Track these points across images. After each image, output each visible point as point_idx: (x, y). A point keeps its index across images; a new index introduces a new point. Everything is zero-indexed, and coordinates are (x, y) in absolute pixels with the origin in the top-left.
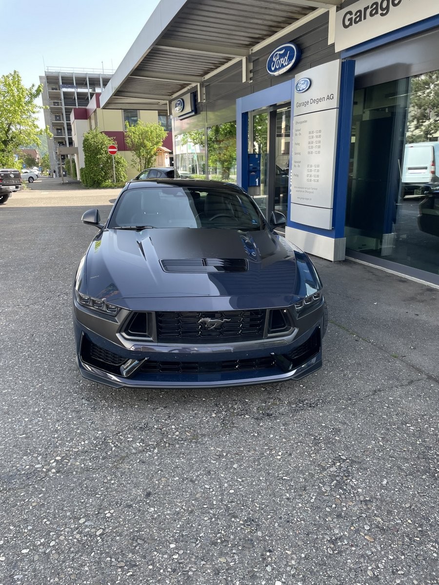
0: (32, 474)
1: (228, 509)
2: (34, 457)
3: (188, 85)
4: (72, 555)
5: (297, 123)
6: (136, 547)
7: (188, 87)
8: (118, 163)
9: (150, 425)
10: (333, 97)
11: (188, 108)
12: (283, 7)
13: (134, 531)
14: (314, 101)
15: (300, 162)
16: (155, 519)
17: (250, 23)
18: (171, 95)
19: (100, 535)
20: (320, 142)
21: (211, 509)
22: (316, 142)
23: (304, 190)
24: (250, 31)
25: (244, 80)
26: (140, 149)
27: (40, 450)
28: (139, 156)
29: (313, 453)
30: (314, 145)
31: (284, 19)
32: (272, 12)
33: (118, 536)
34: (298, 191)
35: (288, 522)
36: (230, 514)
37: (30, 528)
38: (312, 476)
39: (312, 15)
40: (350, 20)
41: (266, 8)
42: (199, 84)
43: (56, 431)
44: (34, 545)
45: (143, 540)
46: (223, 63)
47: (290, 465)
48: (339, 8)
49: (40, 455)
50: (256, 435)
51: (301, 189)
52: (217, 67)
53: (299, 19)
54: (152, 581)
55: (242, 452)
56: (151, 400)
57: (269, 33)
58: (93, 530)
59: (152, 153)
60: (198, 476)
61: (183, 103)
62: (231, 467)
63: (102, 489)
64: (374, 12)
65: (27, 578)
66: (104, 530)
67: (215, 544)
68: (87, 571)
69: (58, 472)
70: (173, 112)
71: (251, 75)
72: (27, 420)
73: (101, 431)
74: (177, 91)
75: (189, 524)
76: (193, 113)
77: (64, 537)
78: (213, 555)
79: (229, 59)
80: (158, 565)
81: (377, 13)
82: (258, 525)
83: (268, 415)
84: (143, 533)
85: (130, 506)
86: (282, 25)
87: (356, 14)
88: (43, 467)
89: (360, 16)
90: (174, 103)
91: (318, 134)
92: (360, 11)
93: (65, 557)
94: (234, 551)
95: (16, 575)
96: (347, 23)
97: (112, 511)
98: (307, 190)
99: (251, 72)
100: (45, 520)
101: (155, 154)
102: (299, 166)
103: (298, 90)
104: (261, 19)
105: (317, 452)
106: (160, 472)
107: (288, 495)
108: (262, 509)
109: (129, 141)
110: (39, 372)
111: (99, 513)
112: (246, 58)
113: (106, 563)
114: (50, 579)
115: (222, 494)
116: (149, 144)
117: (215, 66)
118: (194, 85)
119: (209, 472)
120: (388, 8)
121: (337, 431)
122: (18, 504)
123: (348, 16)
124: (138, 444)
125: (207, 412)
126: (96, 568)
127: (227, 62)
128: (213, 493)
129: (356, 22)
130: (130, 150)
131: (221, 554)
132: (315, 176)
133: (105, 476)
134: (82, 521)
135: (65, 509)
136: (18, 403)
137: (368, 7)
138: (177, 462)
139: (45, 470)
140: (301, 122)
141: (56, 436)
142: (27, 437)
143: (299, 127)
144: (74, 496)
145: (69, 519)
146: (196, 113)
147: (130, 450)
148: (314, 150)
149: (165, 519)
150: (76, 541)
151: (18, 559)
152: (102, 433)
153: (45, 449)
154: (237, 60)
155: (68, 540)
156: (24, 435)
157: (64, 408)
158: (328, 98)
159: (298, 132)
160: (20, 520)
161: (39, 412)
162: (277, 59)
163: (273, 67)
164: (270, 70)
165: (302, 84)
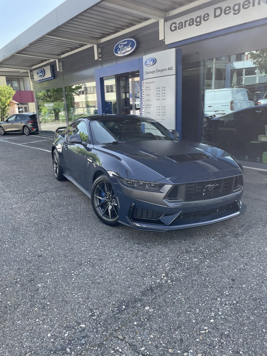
0: (160, 286)
3: (46, 60)
4: (237, 315)
5: (146, 83)
6: (260, 303)
7: (48, 62)
9: (188, 249)
10: (172, 68)
11: (48, 75)
12: (131, 18)
13: (250, 297)
14: (159, 71)
15: (151, 105)
16: (251, 289)
17: (107, 25)
18: (30, 67)
19: (237, 302)
20: (165, 93)
24: (104, 29)
25: (96, 58)
27: (148, 273)
30: (161, 95)
31: (127, 24)
32: (123, 20)
33: (245, 301)
37: (198, 310)
39: (145, 23)
40: (175, 27)
41: (120, 17)
42: (57, 61)
43: (143, 262)
44: (213, 317)
45: (259, 299)
46: (77, 48)
48: (166, 20)
49: (151, 276)
50: (244, 244)
52: (72, 50)
53: (135, 25)
55: (249, 252)
56: (172, 238)
57: (114, 31)
58: (231, 302)
59: (7, 104)
60: (244, 267)
61: (44, 72)
62: (253, 260)
63: (207, 283)
64: (191, 24)
65: (232, 331)
66: (235, 300)
68: (254, 319)
69: (172, 281)
70: (34, 77)
71: (100, 56)
72: (118, 260)
73: (167, 257)
74: (37, 64)
76: (53, 78)
77: (221, 309)
79: (82, 45)
81: (193, 24)
83: (237, 234)
84: (254, 296)
85: (232, 287)
86: (124, 27)
87: (179, 24)
88: (161, 281)
89: (182, 26)
90: (35, 72)
91: (163, 89)
92: (182, 23)
93: (235, 317)
95: (224, 332)
96: (173, 29)
97: (227, 291)
99: (100, 54)
100: (200, 304)
101: (8, 105)
102: (150, 107)
103: (147, 64)
104: (115, 23)
106: (224, 269)
110: (88, 236)
111: (222, 294)
112: (97, 46)
113: (257, 313)
114: (244, 328)
116: (3, 99)
117: (71, 49)
118: (52, 60)
119: (246, 264)
120: (200, 22)
122: (174, 301)
123: (174, 25)
124: (195, 259)
125: (207, 238)
126: (256, 317)
127: (80, 47)
128: (261, 272)
129: (179, 29)
132: (162, 112)
133: (200, 277)
134: (219, 299)
135: (202, 297)
136: (100, 253)
137: (187, 21)
138: (226, 263)
139: (164, 282)
140: (150, 83)
141: (147, 265)
142: (132, 269)
143: (148, 85)
144: (198, 290)
145: (211, 300)
146: (55, 78)
147: (195, 263)
148: (161, 98)
149: (256, 288)
150: (229, 309)
151: (214, 325)
152: (169, 258)
153: (150, 272)
154: (89, 46)
155: (225, 309)
156: (129, 268)
157: (131, 250)
158: (169, 69)
159: (148, 89)
160: (187, 308)
161: (119, 255)
162: (122, 47)
163: (119, 51)
164: (117, 53)
165: (150, 61)
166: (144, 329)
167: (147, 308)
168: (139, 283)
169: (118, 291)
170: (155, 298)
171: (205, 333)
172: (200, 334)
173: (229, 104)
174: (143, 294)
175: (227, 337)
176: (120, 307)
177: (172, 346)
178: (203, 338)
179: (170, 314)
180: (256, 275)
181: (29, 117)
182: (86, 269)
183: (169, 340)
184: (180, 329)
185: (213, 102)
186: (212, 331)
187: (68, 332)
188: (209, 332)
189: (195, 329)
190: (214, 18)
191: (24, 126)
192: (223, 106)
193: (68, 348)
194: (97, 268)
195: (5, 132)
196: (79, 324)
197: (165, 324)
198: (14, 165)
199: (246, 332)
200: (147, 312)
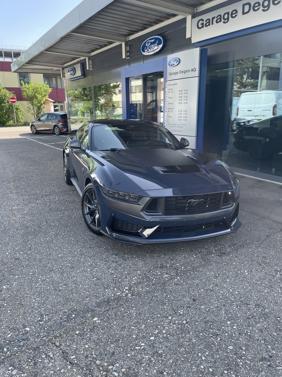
0: (119, 299)
1: (242, 301)
2: (112, 289)
3: (77, 58)
4: (180, 335)
5: (170, 85)
6: (210, 326)
7: (78, 60)
8: (17, 109)
9: (164, 265)
10: (195, 70)
11: (79, 73)
12: (157, 14)
13: (202, 319)
14: (182, 72)
15: (173, 109)
16: (208, 311)
17: (134, 22)
18: (63, 65)
19: (187, 323)
20: (187, 97)
21: (233, 302)
22: (185, 97)
23: (176, 126)
24: (132, 26)
25: (124, 57)
26: (33, 100)
27: (112, 285)
28: (33, 105)
29: (262, 269)
30: (183, 98)
31: (155, 21)
32: (149, 16)
33: (196, 322)
34: (172, 126)
35: (276, 303)
36: (245, 304)
37: (144, 326)
38: (271, 280)
39: (173, 19)
40: (202, 24)
41: (146, 13)
42: (87, 58)
43: (112, 274)
44: (155, 334)
45: (211, 322)
46: (106, 46)
47: (256, 276)
48: (193, 17)
49: (114, 288)
50: (226, 264)
51: (174, 125)
52: (101, 47)
53: (164, 21)
54: (233, 341)
55: (225, 273)
56: (153, 252)
57: (142, 28)
58: (180, 322)
59: (42, 102)
60: (212, 288)
61: (74, 70)
62: (227, 282)
63: (166, 300)
64: (218, 21)
65: (166, 351)
66: (186, 320)
67: (249, 318)
68: (196, 342)
69: (132, 295)
70: (66, 75)
71: (128, 54)
72: (89, 270)
73: (139, 271)
74: (69, 62)
75: (228, 311)
76: (83, 77)
77: (167, 328)
78: (252, 324)
79: (111, 43)
80: (229, 333)
81: (220, 21)
82: (263, 307)
83: (223, 253)
84: (208, 319)
85: (190, 307)
86: (152, 24)
87: (206, 21)
88: (121, 294)
89: (209, 23)
90: (66, 70)
91: (186, 92)
92: (209, 19)
93: (177, 337)
94: (261, 320)
95: (159, 351)
96: (200, 26)
97: (182, 311)
98: (178, 126)
99: (128, 52)
100: (149, 321)
101: (44, 103)
102: (172, 111)
103: (171, 65)
104: (141, 20)
105: (264, 268)
106: (190, 288)
107: (266, 291)
108: (259, 299)
109: (25, 94)
110: (71, 243)
111: (175, 313)
112: (125, 43)
113: (202, 336)
114: (180, 349)
115: (233, 295)
116: (39, 97)
118: (82, 58)
119: (217, 285)
120: (228, 19)
121: (265, 257)
122: (125, 315)
123: (201, 22)
124: (166, 275)
125: (189, 255)
126: (199, 339)
127: (109, 45)
128: (228, 295)
129: (206, 26)
130: (25, 100)
131: (256, 323)
132: (184, 117)
133: (162, 294)
134: (170, 318)
135: (155, 313)
136: (74, 261)
137: (214, 18)
138: (195, 282)
139: (124, 295)
140: (173, 85)
141: (115, 276)
142: (98, 279)
143: (171, 87)
144: (154, 306)
145: (162, 318)
146: (85, 77)
147: (164, 279)
148: (183, 101)
149: (214, 311)
150: (175, 328)
151: (152, 343)
152: (141, 272)
153: (115, 284)
154: (117, 43)
155: (171, 328)
156: (95, 279)
157: (106, 261)
158: (192, 70)
159: (170, 91)
160: (134, 323)
161: (92, 265)
162: (149, 45)
163: (146, 50)
164: (144, 51)
165: (174, 61)
166: (83, 339)
167: (95, 319)
168: (98, 294)
169: (75, 300)
170: (108, 311)
171: (139, 349)
172: (135, 349)
173: (272, 109)
174: (99, 305)
175: (159, 356)
176: (70, 315)
177: (102, 358)
178: (135, 354)
179: (114, 327)
180: (221, 297)
181: (60, 116)
182: (54, 276)
183: (101, 351)
184: (117, 343)
185: (254, 105)
186: (147, 348)
187: (11, 333)
188: (143, 349)
189: (131, 344)
190: (243, 15)
191: (55, 126)
192: (264, 110)
193: (6, 347)
194: (65, 276)
195: (37, 131)
196: (25, 327)
197: (105, 336)
198: (31, 165)
199: (180, 354)
200: (94, 322)
